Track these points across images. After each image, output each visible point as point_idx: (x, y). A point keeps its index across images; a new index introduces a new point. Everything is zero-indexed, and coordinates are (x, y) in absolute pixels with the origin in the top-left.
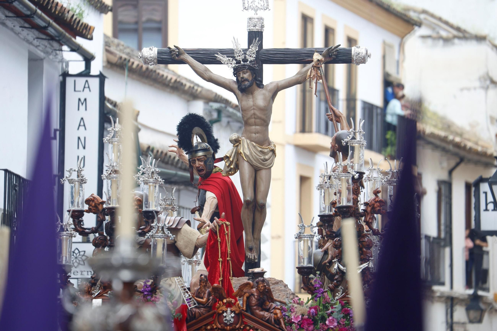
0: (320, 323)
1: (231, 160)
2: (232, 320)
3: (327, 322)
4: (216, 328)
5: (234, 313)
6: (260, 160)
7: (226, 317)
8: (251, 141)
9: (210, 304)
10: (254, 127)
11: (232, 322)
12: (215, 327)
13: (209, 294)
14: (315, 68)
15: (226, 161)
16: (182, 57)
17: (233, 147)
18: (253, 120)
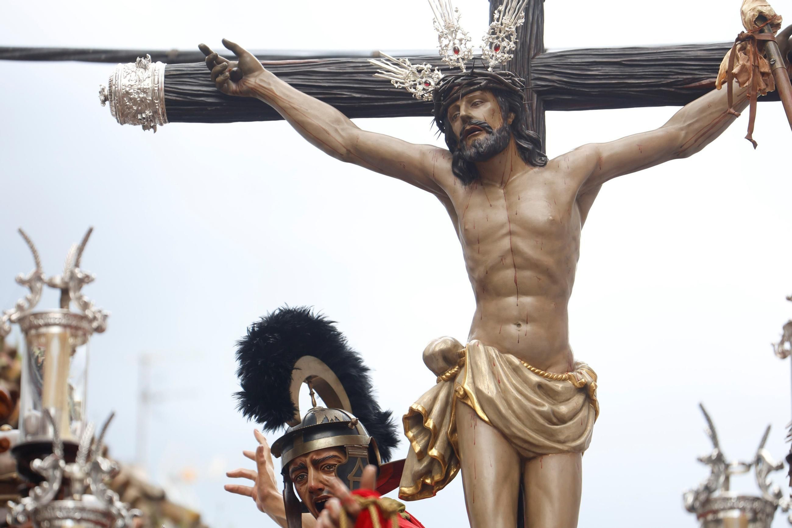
1: (431, 426)
6: (537, 416)
8: (503, 350)
10: (512, 300)
14: (749, 47)
15: (411, 434)
16: (253, 81)
17: (438, 381)
18: (509, 274)
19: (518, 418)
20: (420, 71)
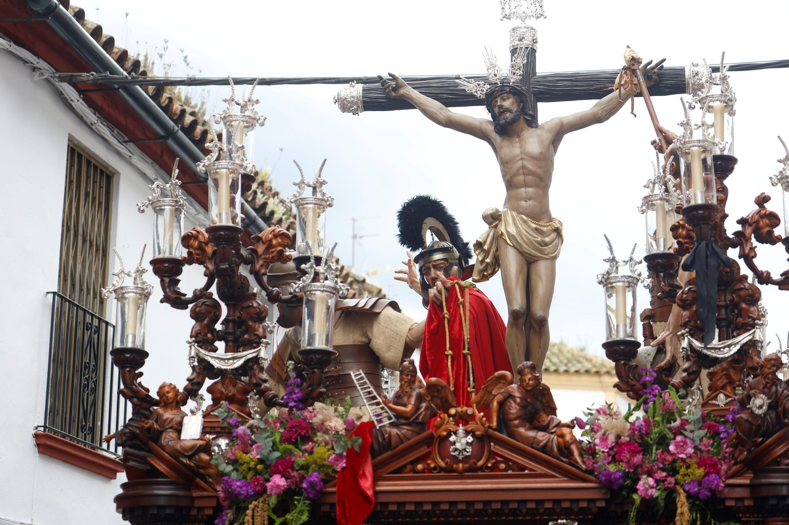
0: (657, 450)
1: (486, 249)
2: (467, 450)
3: (672, 448)
4: (435, 468)
5: (472, 436)
6: (535, 243)
7: (454, 443)
8: (519, 213)
9: (421, 417)
10: (523, 190)
11: (469, 454)
12: (432, 466)
13: (420, 398)
14: (628, 72)
15: (477, 252)
16: (402, 91)
17: (489, 228)
18: (521, 178)
19: (526, 244)
20: (479, 85)
